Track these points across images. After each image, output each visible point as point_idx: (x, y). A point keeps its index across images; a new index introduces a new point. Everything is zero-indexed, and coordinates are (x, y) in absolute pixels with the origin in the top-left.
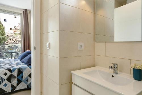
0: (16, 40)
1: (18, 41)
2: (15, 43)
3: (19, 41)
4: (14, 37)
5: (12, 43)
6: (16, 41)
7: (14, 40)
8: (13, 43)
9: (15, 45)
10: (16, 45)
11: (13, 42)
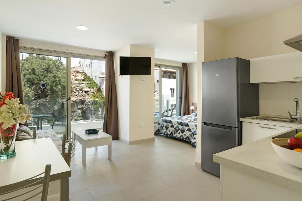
0: (81, 90)
1: (84, 92)
2: (80, 95)
3: (86, 92)
4: (78, 85)
5: (76, 95)
6: (81, 92)
7: (78, 89)
8: (78, 96)
9: (81, 98)
10: (83, 99)
11: (77, 93)
